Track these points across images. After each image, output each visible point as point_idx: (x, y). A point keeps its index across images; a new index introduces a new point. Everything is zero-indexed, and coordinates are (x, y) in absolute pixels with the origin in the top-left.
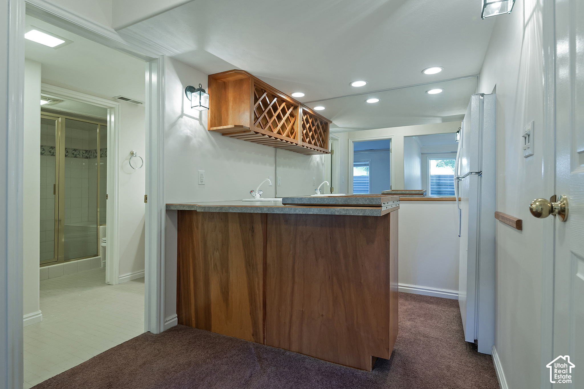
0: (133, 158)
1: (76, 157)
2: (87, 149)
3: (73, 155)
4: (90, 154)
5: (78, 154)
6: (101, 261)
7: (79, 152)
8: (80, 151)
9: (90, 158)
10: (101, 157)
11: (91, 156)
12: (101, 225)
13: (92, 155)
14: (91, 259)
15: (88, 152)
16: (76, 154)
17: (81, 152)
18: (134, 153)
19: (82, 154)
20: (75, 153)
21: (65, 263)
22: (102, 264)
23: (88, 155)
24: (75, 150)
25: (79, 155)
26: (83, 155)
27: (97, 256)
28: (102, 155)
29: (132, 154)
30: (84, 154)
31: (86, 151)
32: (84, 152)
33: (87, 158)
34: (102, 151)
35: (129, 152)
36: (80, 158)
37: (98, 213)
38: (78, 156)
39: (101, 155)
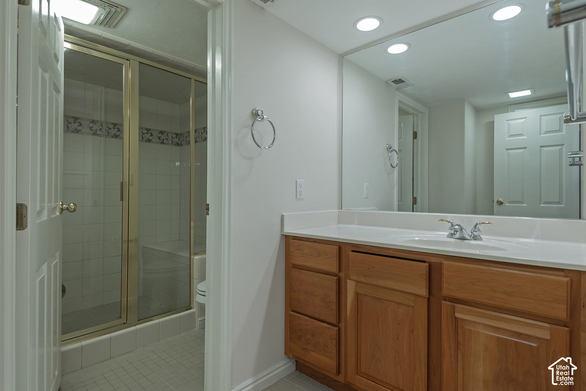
0: (257, 124)
1: (163, 143)
2: (178, 132)
3: (159, 141)
4: (181, 139)
5: (166, 139)
6: (196, 318)
7: (168, 136)
8: (168, 134)
9: (181, 145)
10: (196, 142)
11: (183, 142)
12: (196, 254)
13: (184, 140)
14: (180, 317)
15: (179, 136)
16: (163, 139)
17: (170, 136)
18: (260, 112)
19: (172, 138)
20: (163, 137)
21: (138, 327)
22: (198, 324)
23: (179, 140)
24: (162, 132)
25: (168, 140)
26: (173, 140)
27: (190, 309)
28: (198, 140)
29: (255, 115)
30: (173, 138)
31: (177, 135)
32: (174, 136)
33: (178, 144)
34: (197, 133)
35: (248, 113)
36: (168, 144)
37: (192, 230)
38: (165, 141)
39: (196, 139)
